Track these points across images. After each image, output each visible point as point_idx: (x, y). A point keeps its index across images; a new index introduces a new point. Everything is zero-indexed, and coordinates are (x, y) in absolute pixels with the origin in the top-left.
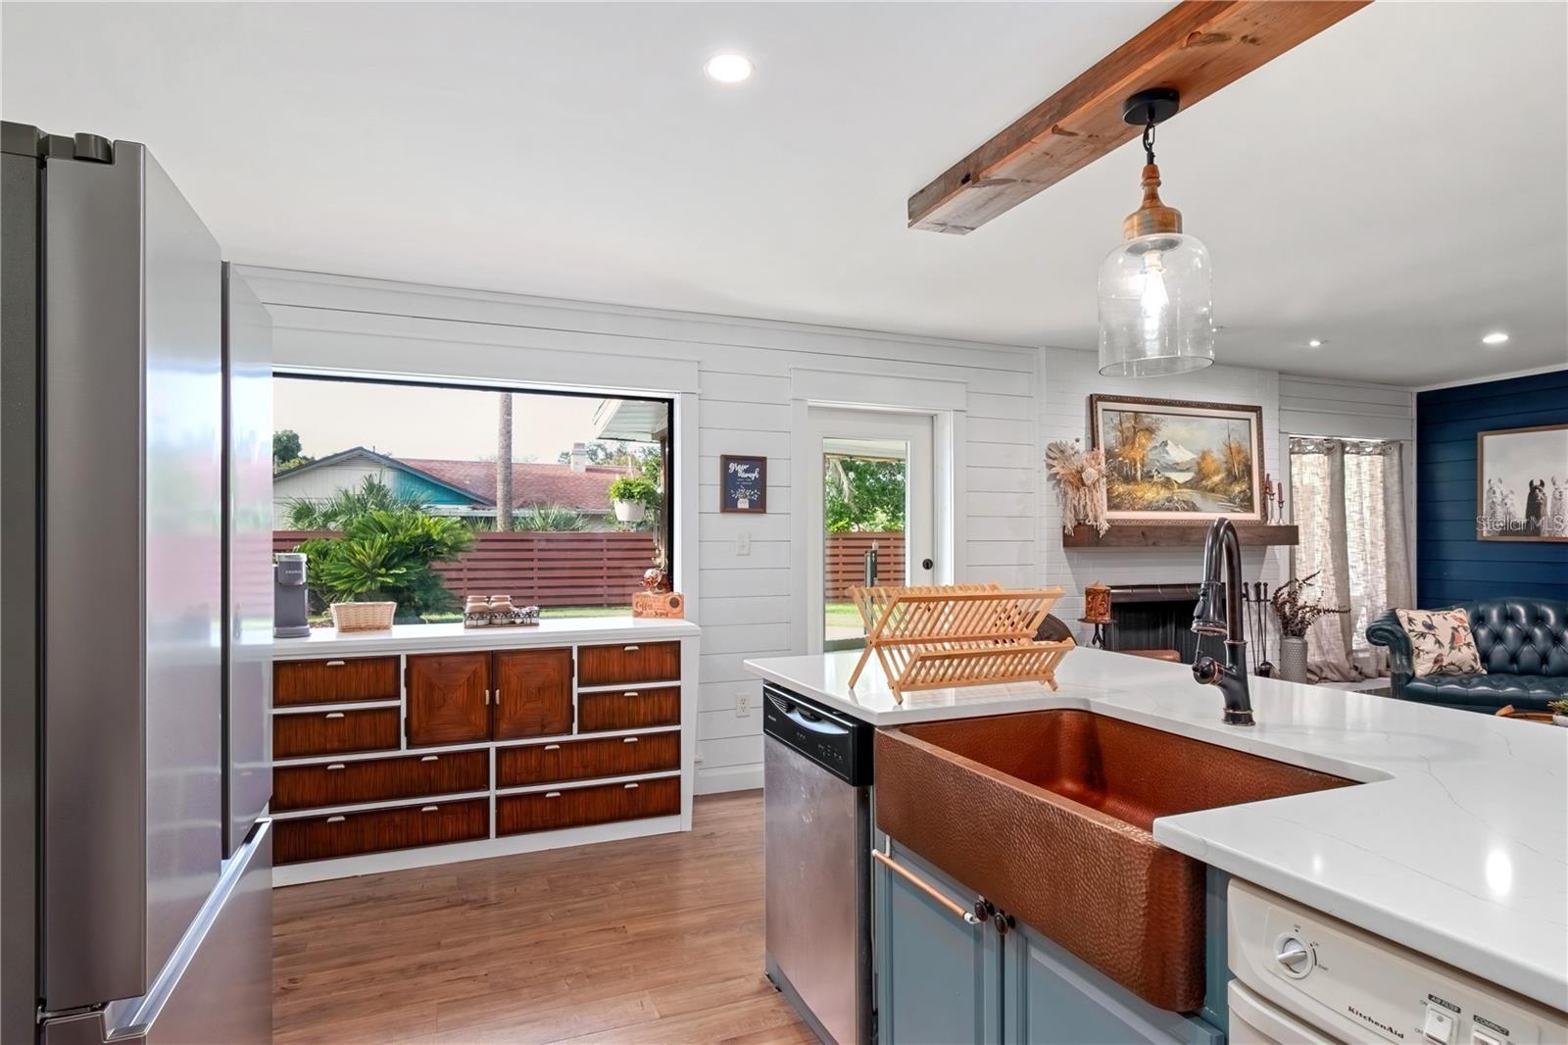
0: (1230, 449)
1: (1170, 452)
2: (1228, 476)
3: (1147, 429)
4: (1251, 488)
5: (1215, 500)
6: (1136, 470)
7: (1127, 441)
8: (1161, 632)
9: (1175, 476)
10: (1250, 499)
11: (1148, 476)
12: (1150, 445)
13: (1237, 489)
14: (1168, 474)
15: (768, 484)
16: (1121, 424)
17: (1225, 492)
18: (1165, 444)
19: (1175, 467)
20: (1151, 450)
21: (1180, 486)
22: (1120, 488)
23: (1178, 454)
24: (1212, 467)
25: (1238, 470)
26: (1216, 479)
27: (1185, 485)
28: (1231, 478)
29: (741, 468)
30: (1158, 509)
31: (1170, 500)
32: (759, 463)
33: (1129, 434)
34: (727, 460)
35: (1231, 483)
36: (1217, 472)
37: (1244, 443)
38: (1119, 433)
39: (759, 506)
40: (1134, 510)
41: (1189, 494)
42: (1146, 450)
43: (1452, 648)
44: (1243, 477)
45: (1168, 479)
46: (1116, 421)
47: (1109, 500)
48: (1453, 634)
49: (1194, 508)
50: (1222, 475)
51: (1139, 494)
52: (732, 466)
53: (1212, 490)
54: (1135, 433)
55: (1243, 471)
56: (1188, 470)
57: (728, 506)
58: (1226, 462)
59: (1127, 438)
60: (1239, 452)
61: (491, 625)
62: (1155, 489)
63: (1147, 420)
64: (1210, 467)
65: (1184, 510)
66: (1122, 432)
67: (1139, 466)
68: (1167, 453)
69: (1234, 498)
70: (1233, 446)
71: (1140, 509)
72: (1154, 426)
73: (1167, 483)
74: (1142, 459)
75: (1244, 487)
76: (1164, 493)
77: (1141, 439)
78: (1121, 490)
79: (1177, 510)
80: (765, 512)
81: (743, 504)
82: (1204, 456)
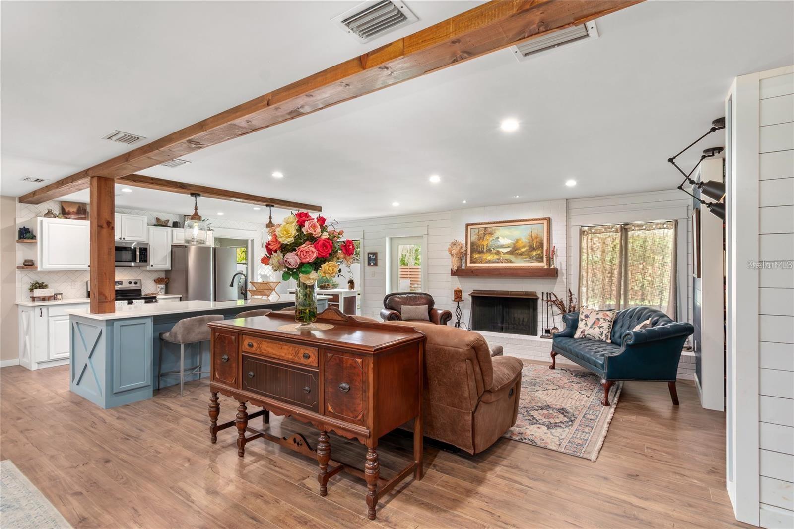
0: (532, 237)
1: (500, 241)
2: (529, 249)
3: (490, 233)
4: (543, 253)
5: (522, 258)
6: (484, 249)
7: (481, 238)
8: (496, 308)
9: (501, 250)
10: (542, 257)
11: (489, 251)
12: (491, 239)
13: (535, 253)
14: (498, 249)
15: (378, 259)
16: (478, 232)
17: (528, 255)
18: (498, 238)
19: (502, 246)
20: (491, 241)
21: (504, 253)
22: (476, 255)
23: (503, 241)
24: (522, 245)
25: (536, 245)
26: (523, 250)
27: (507, 253)
28: (532, 248)
29: (371, 255)
30: (493, 262)
31: (498, 259)
32: (375, 254)
33: (482, 236)
34: (369, 254)
35: (532, 251)
36: (524, 247)
37: (541, 234)
38: (477, 236)
39: (376, 265)
40: (482, 263)
41: (508, 256)
42: (488, 241)
43: (591, 327)
44: (539, 248)
45: (498, 251)
46: (477, 231)
47: (471, 260)
48: (595, 321)
49: (511, 262)
50: (527, 248)
51: (484, 257)
52: (370, 255)
53: (521, 254)
54: (485, 235)
55: (539, 246)
56: (508, 247)
57: (369, 264)
58: (529, 243)
59: (481, 237)
60: (537, 238)
61: (322, 289)
62: (492, 255)
63: (490, 230)
64: (520, 244)
65: (505, 262)
66: (479, 235)
67: (485, 247)
68: (499, 241)
69: (533, 257)
70: (533, 236)
71: (484, 263)
72: (493, 232)
73: (498, 253)
74: (487, 244)
75: (539, 252)
76: (496, 257)
77: (487, 237)
78: (477, 256)
79: (502, 262)
80: (377, 266)
81: (372, 264)
82: (517, 241)
